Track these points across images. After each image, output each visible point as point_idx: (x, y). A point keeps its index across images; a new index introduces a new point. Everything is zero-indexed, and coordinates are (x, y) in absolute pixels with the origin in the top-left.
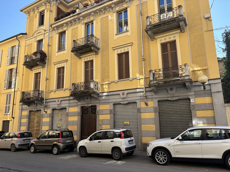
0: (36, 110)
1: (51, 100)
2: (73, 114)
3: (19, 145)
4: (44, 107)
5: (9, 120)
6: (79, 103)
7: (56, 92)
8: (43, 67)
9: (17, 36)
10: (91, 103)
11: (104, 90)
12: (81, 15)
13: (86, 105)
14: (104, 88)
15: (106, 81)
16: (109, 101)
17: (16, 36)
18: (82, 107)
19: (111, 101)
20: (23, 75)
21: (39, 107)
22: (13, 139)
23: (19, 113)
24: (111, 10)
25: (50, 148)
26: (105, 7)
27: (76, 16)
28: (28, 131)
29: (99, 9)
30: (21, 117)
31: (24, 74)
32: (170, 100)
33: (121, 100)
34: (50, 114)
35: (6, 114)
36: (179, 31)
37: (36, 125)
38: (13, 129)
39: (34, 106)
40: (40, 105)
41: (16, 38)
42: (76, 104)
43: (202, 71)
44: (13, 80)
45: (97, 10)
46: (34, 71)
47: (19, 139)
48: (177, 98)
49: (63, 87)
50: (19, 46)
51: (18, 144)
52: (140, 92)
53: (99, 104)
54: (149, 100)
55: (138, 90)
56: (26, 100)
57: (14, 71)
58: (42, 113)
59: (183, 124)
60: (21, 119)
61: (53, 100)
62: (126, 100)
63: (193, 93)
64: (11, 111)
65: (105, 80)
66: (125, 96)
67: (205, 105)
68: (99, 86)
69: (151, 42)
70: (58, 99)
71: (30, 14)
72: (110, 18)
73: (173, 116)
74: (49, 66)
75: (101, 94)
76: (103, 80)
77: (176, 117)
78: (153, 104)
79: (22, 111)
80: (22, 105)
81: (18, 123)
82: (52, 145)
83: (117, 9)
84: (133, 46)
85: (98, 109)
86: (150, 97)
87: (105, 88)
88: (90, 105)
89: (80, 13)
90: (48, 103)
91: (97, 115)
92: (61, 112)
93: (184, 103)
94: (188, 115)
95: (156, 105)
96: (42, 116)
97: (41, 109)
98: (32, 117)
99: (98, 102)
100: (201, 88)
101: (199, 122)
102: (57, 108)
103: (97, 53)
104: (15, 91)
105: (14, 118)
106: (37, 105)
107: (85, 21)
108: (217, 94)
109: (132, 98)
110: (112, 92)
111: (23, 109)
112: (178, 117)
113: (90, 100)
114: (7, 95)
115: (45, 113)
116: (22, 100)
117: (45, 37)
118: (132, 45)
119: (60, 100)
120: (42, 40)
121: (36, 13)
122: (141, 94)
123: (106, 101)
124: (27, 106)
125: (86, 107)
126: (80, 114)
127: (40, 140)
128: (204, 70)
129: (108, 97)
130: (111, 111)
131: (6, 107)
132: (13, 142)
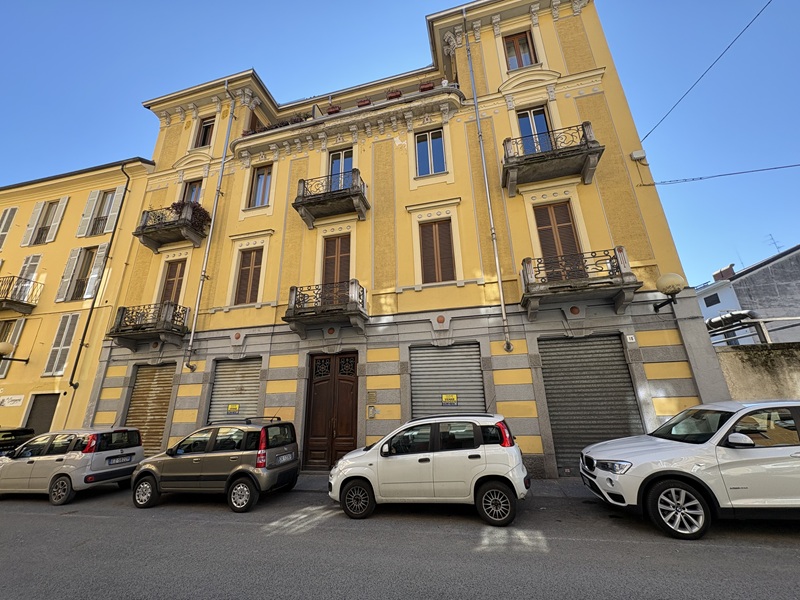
0: (159, 361)
1: (215, 334)
2: (284, 375)
3: (87, 480)
4: (189, 353)
5: (57, 392)
6: (303, 344)
7: (232, 311)
8: (197, 246)
9: (125, 164)
10: (341, 344)
11: (382, 311)
12: (322, 127)
13: (325, 350)
14: (381, 305)
15: (388, 287)
16: (396, 338)
17: (123, 164)
18: (312, 356)
19: (402, 338)
20: (127, 264)
21: (169, 354)
22: (64, 456)
23: (99, 372)
24: (401, 126)
25: (219, 487)
26: (389, 115)
27: (310, 129)
28: (121, 426)
29: (372, 118)
30: (103, 384)
31: (131, 262)
32: (572, 338)
33: (435, 336)
34: (205, 374)
35: (50, 374)
36: (579, 180)
37: (152, 406)
38: (69, 422)
39: (152, 349)
40: (175, 348)
41: (120, 167)
42: (294, 346)
43: (643, 269)
44: (93, 276)
45: (366, 120)
46: (165, 255)
47: (89, 455)
48: (591, 332)
49: (254, 299)
50: (126, 189)
51: (86, 474)
52: (489, 316)
53: (365, 346)
54: (514, 336)
55: (483, 311)
56: (130, 334)
57: (100, 254)
58: (178, 372)
59: (610, 399)
60: (102, 388)
61: (222, 335)
62: (448, 335)
63: (629, 321)
64: (68, 365)
65: (385, 284)
66: (446, 325)
67: (664, 348)
68: (368, 298)
69: (508, 201)
70: (237, 331)
71: (171, 120)
72: (397, 141)
73: (578, 377)
74: (215, 244)
75: (372, 321)
76: (378, 284)
77: (589, 381)
78: (525, 347)
79: (108, 366)
80: (112, 348)
81: (92, 400)
82: (227, 476)
83: (418, 125)
84: (461, 206)
85: (362, 360)
86: (515, 329)
87: (386, 304)
88: (338, 349)
89: (322, 123)
90: (203, 343)
91: (360, 378)
92: (241, 369)
93: (607, 346)
94: (618, 376)
95: (535, 350)
96: (179, 381)
97: (176, 360)
98: (142, 383)
99: (365, 341)
100: (648, 310)
101: (654, 393)
102: (231, 357)
103: (364, 216)
104: (92, 308)
105: (76, 387)
106: (165, 349)
107: (331, 145)
108: (692, 322)
109: (464, 331)
110: (407, 316)
111: (114, 361)
112: (593, 381)
113: (340, 337)
114: (65, 319)
115: (189, 370)
116: (117, 331)
117: (211, 174)
118: (459, 203)
119: (243, 333)
120: (199, 181)
121: (189, 119)
122: (491, 320)
123: (388, 339)
124: (127, 351)
125: (327, 354)
126: (306, 374)
127: (179, 458)
128: (648, 269)
129: (395, 327)
130: (403, 365)
131: (55, 353)
132: (64, 468)
